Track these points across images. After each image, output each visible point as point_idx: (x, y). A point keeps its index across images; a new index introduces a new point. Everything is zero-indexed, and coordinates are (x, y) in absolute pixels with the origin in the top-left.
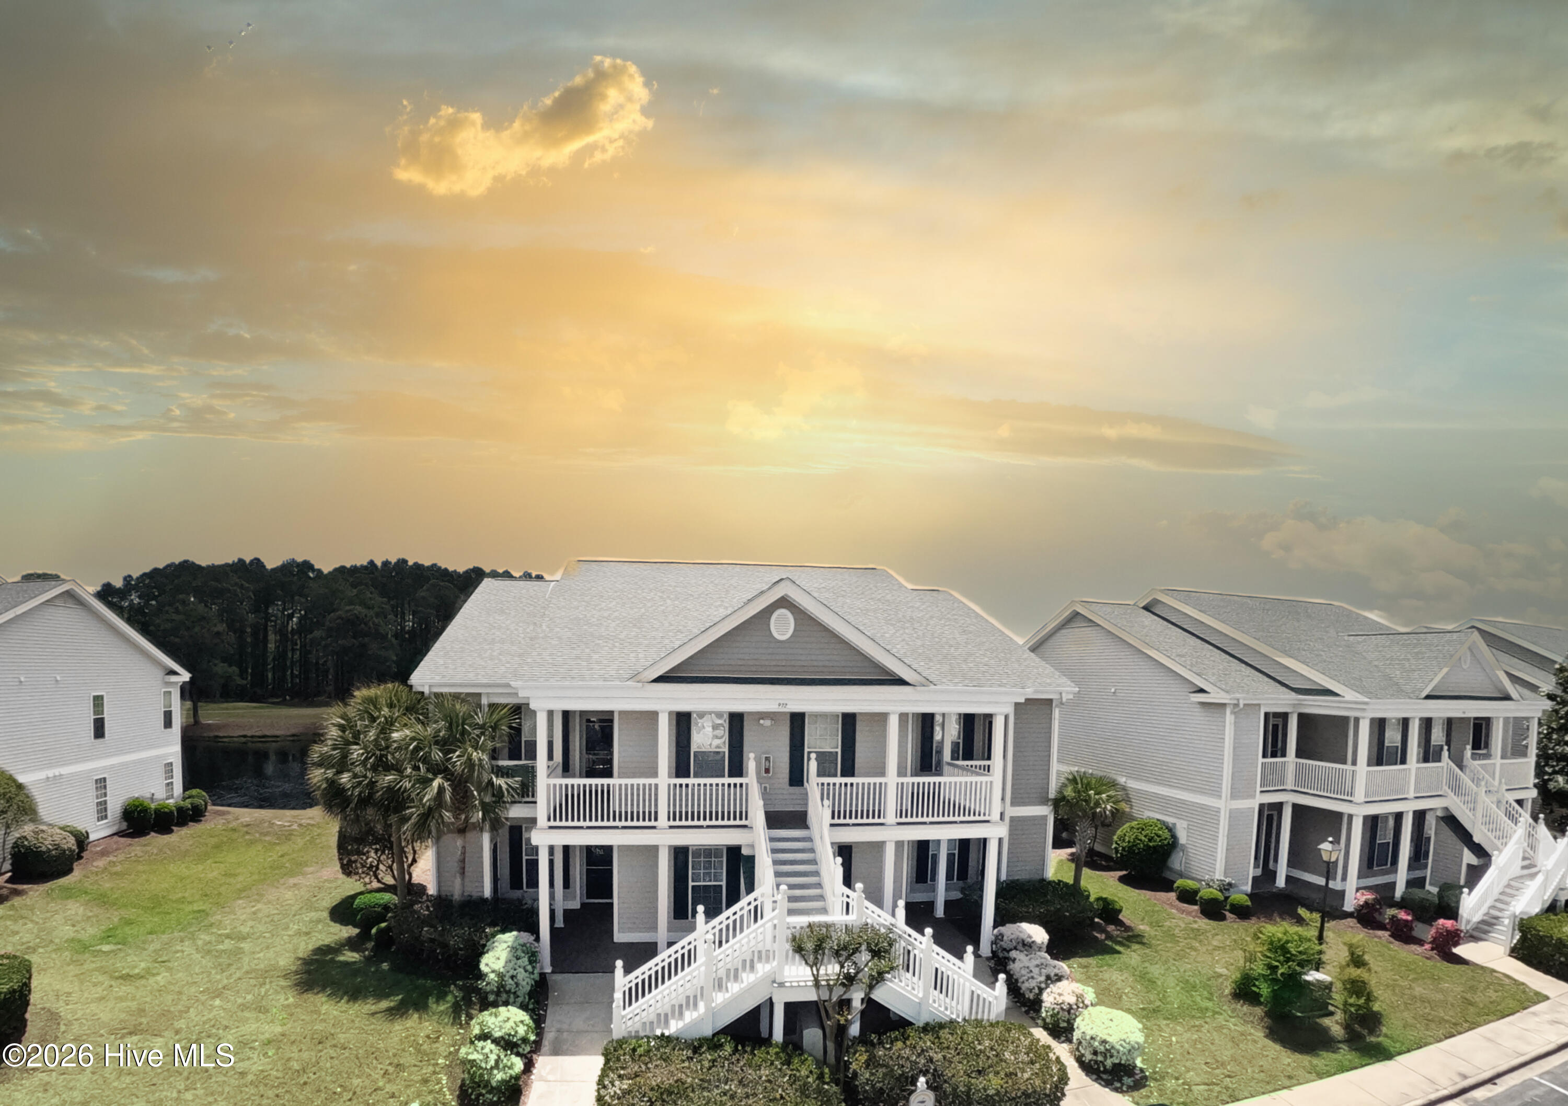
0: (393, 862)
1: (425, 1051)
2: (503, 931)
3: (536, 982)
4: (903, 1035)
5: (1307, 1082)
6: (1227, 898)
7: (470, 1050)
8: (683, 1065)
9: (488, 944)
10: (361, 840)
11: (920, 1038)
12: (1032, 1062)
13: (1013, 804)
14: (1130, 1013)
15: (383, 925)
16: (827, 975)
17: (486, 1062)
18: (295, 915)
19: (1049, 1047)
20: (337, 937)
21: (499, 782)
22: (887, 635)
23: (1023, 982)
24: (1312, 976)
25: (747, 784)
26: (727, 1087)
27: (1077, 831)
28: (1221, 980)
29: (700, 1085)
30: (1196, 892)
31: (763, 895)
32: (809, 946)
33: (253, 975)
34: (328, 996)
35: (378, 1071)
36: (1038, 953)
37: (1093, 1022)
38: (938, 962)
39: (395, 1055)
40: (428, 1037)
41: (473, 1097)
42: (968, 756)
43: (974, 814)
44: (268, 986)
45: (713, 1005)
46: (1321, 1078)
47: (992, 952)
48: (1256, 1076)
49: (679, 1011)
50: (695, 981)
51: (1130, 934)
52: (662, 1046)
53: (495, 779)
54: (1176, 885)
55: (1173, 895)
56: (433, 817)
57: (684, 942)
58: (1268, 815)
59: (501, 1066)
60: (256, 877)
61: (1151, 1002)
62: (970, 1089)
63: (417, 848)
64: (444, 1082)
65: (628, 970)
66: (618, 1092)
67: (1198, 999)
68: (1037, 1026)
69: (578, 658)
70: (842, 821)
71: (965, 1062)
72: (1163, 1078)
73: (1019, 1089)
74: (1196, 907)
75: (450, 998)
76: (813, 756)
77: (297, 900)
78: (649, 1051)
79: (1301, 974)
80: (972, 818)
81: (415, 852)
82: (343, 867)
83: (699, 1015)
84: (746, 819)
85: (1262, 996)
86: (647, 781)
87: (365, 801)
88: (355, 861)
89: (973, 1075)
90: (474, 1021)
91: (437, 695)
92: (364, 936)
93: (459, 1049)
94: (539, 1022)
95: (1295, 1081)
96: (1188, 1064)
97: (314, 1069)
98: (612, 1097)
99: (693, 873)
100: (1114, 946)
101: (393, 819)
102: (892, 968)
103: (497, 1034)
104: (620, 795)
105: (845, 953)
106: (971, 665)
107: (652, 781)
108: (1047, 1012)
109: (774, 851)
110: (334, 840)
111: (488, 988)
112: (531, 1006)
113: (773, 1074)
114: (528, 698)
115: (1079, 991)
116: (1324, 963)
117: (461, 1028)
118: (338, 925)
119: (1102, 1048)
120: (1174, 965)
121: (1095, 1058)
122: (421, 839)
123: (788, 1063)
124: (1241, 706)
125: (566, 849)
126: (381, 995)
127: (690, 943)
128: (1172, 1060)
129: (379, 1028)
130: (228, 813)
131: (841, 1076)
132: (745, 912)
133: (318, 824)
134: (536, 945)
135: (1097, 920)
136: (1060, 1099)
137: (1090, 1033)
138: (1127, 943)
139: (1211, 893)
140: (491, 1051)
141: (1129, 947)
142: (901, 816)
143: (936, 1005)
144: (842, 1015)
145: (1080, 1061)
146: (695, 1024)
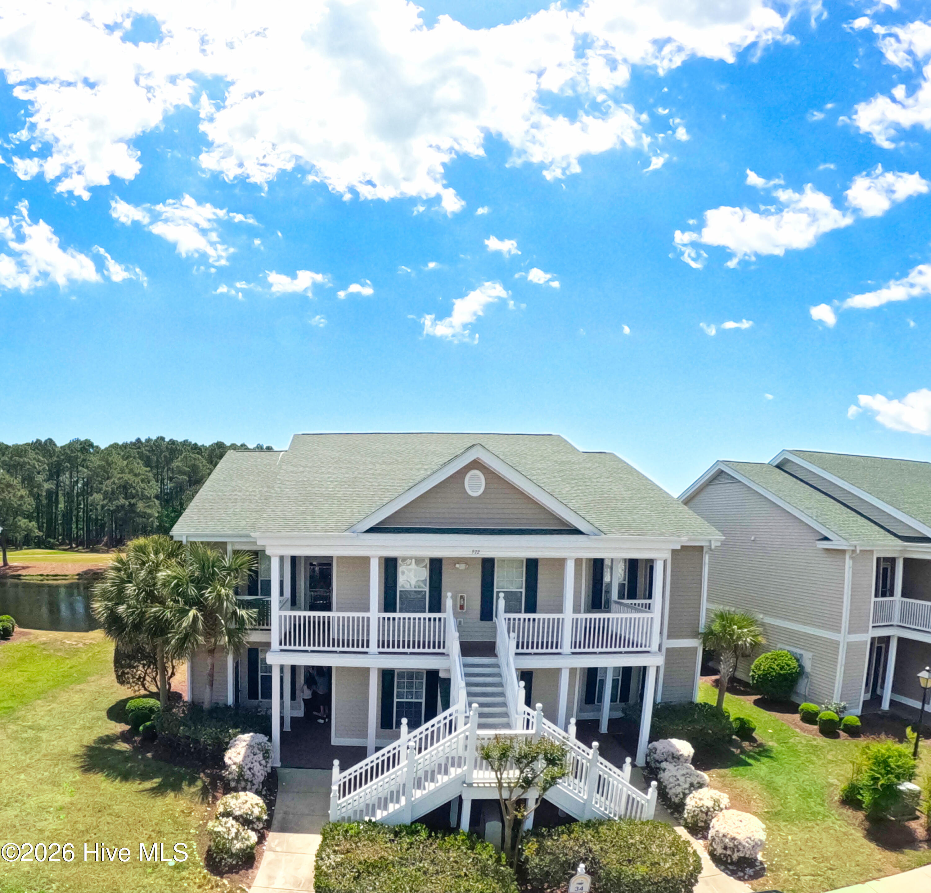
0: (157, 674)
1: (180, 822)
2: (243, 732)
3: (268, 774)
4: (568, 830)
5: (893, 874)
6: (841, 719)
7: (216, 824)
8: (386, 846)
9: (231, 741)
10: (132, 657)
11: (583, 832)
12: (673, 855)
13: (669, 637)
14: (756, 815)
15: (148, 723)
16: (509, 778)
17: (228, 835)
18: (81, 714)
19: (688, 842)
20: (113, 732)
21: (242, 613)
22: (564, 492)
23: (671, 789)
24: (906, 786)
25: (445, 619)
26: (421, 865)
27: (721, 661)
28: (832, 789)
29: (399, 862)
30: (816, 714)
31: (457, 711)
32: (496, 754)
33: (49, 757)
34: (106, 776)
35: (144, 835)
36: (685, 764)
37: (726, 823)
38: (601, 770)
39: (157, 824)
40: (183, 812)
41: (217, 860)
42: (632, 595)
43: (637, 646)
44: (60, 767)
45: (413, 799)
46: (904, 871)
47: (647, 763)
48: (853, 869)
49: (383, 803)
50: (398, 780)
51: (761, 749)
52: (370, 830)
53: (238, 610)
54: (800, 708)
55: (797, 717)
56: (190, 641)
57: (390, 747)
58: (878, 647)
59: (240, 837)
60: (51, 683)
61: (774, 807)
62: (620, 874)
63: (174, 664)
64: (195, 847)
65: (343, 768)
66: (333, 863)
67: (812, 804)
68: (679, 825)
69: (304, 513)
70: (525, 651)
71: (619, 853)
72: (778, 870)
73: (661, 876)
74: (816, 727)
75: (199, 783)
76: (502, 595)
77: (82, 702)
78: (359, 833)
79: (896, 785)
80: (635, 649)
81: (173, 667)
82: (118, 677)
83: (401, 807)
84: (444, 647)
85: (864, 803)
86: (361, 615)
87: (137, 627)
88: (128, 673)
89: (624, 864)
90: (219, 801)
91: (193, 543)
92: (134, 731)
93: (207, 823)
94: (270, 805)
95: (882, 874)
96: (799, 858)
97: (95, 831)
98: (327, 867)
99: (397, 692)
100: (747, 759)
101: (159, 641)
102: (563, 775)
103: (237, 813)
104: (339, 625)
105: (525, 761)
106: (635, 517)
107: (365, 615)
108: (688, 813)
109: (467, 675)
110: (111, 656)
111: (230, 777)
112: (264, 793)
113: (459, 856)
114: (264, 546)
115: (716, 797)
116: (916, 775)
117: (209, 807)
118: (114, 722)
119: (731, 845)
120: (795, 775)
121: (724, 852)
122: (180, 656)
123: (472, 848)
124: (858, 552)
125: (294, 668)
126: (144, 777)
127: (394, 749)
128: (786, 855)
129: (145, 803)
130: (30, 634)
131: (515, 860)
132: (441, 725)
133: (98, 643)
134: (269, 744)
135: (734, 737)
136: (693, 885)
137: (722, 831)
138: (759, 757)
139: (829, 715)
140: (232, 826)
141: (759, 760)
142: (575, 647)
143: (598, 806)
144: (519, 812)
145: (713, 855)
146: (396, 812)
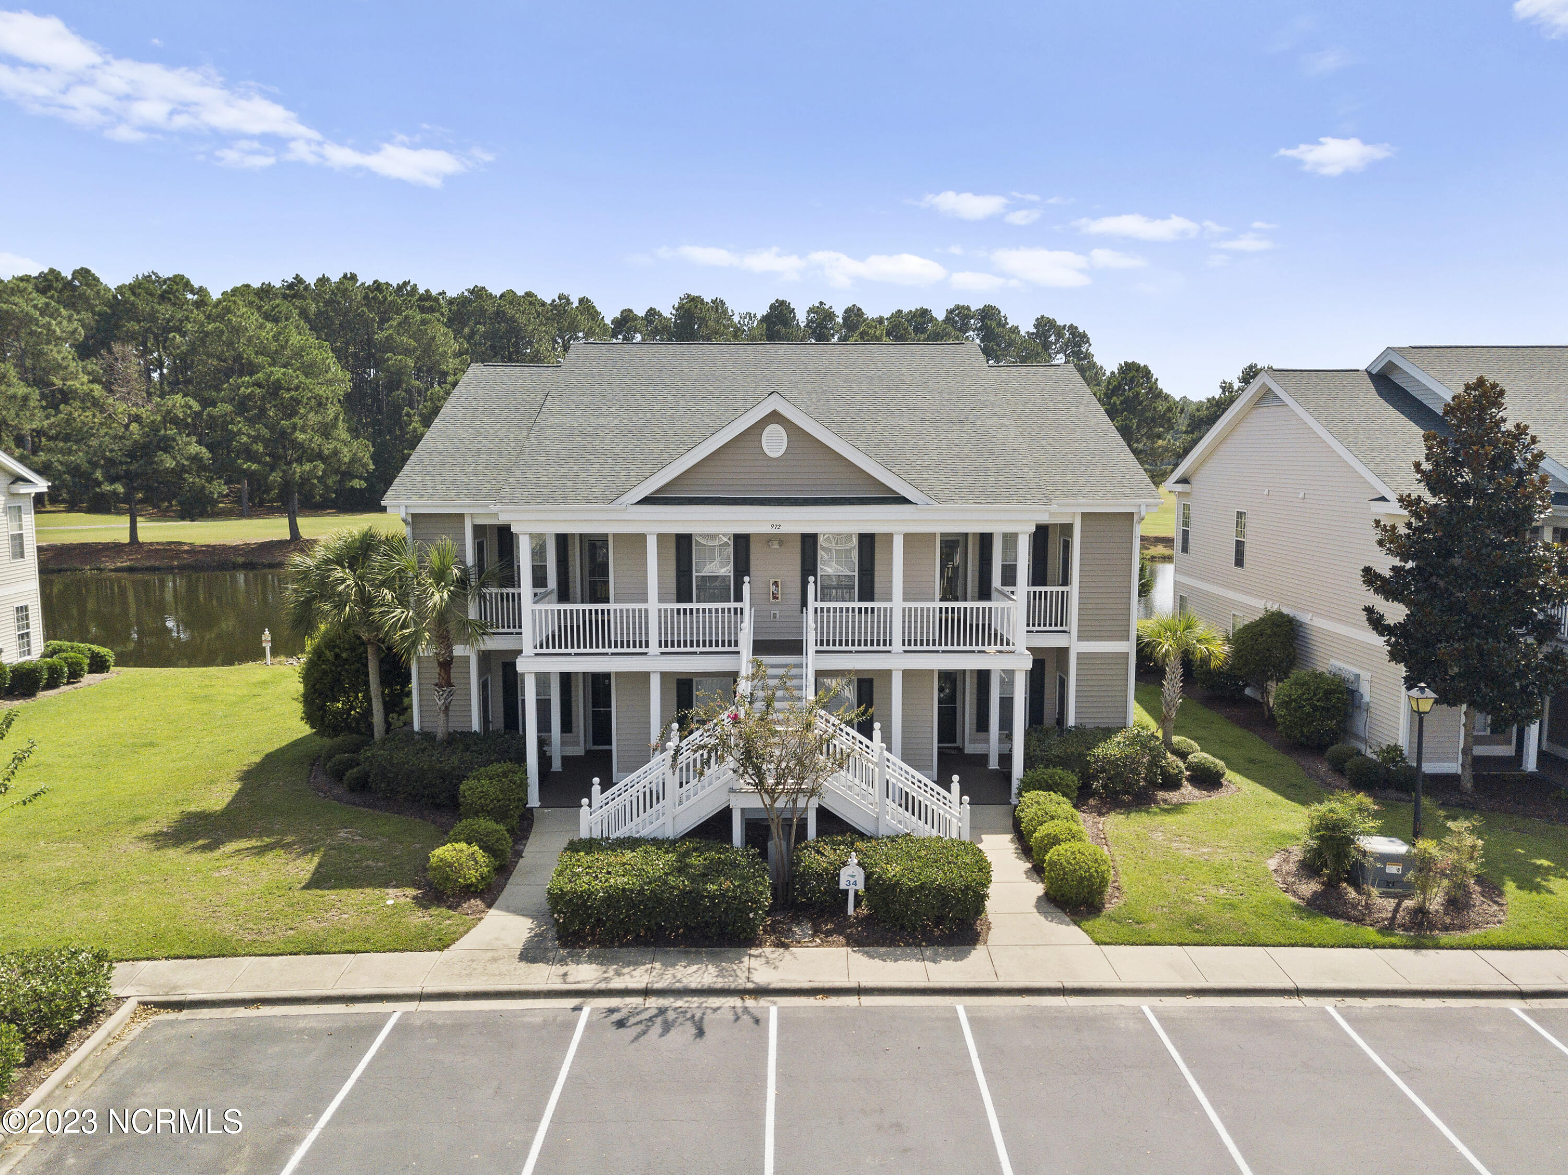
13: (1082, 638)
25: (742, 609)
45: (674, 810)
57: (659, 759)
70: (844, 648)
76: (813, 579)
83: (662, 820)
84: (734, 645)
86: (637, 606)
107: (642, 606)
114: (511, 520)
125: (566, 679)
142: (908, 644)
146: (656, 827)
